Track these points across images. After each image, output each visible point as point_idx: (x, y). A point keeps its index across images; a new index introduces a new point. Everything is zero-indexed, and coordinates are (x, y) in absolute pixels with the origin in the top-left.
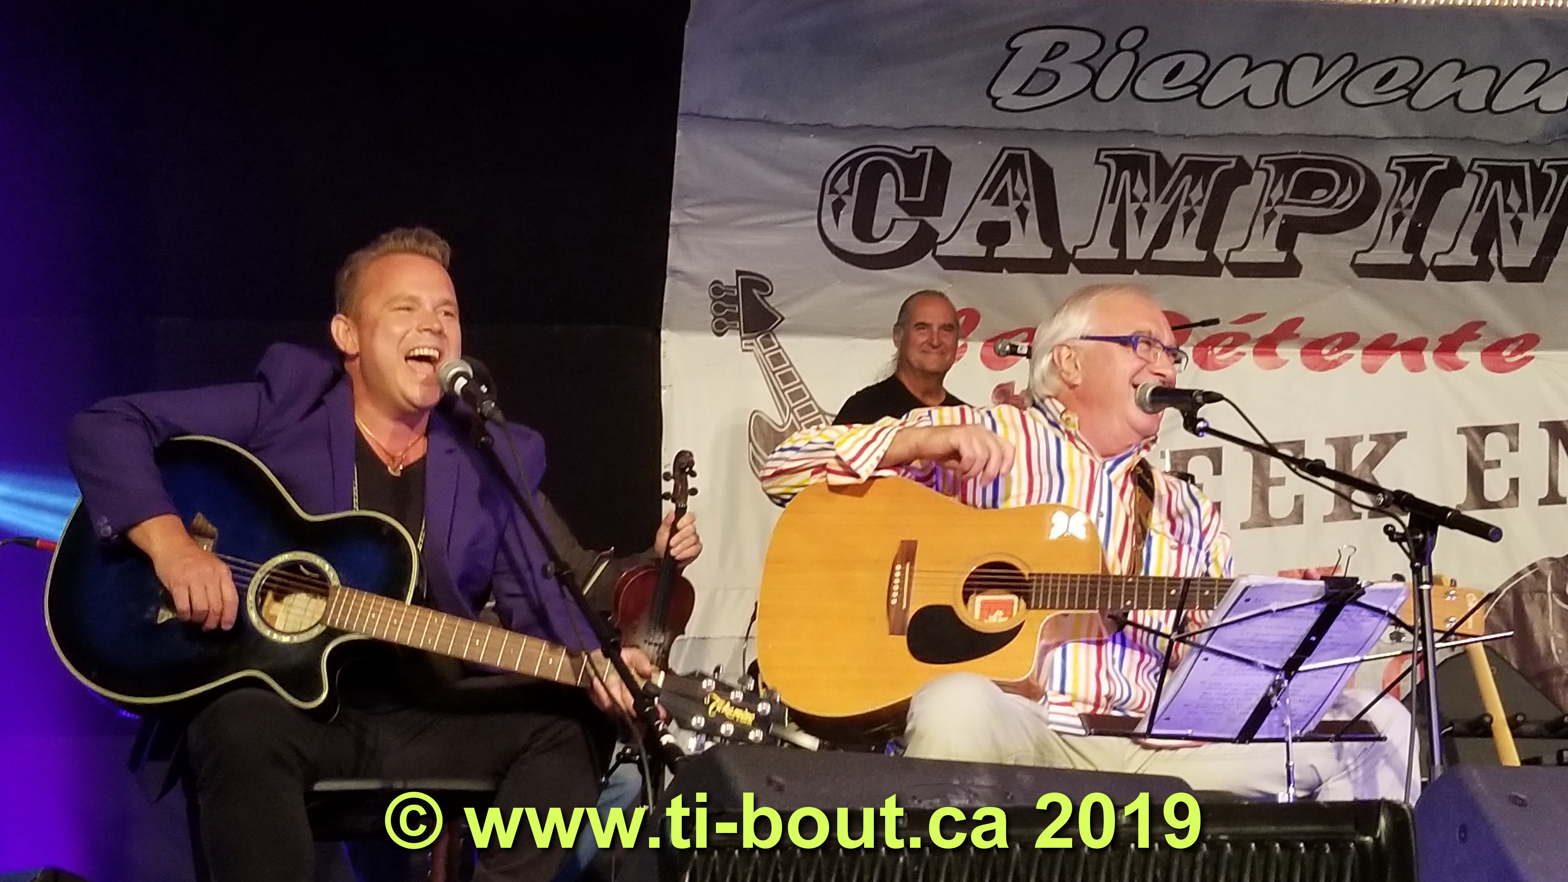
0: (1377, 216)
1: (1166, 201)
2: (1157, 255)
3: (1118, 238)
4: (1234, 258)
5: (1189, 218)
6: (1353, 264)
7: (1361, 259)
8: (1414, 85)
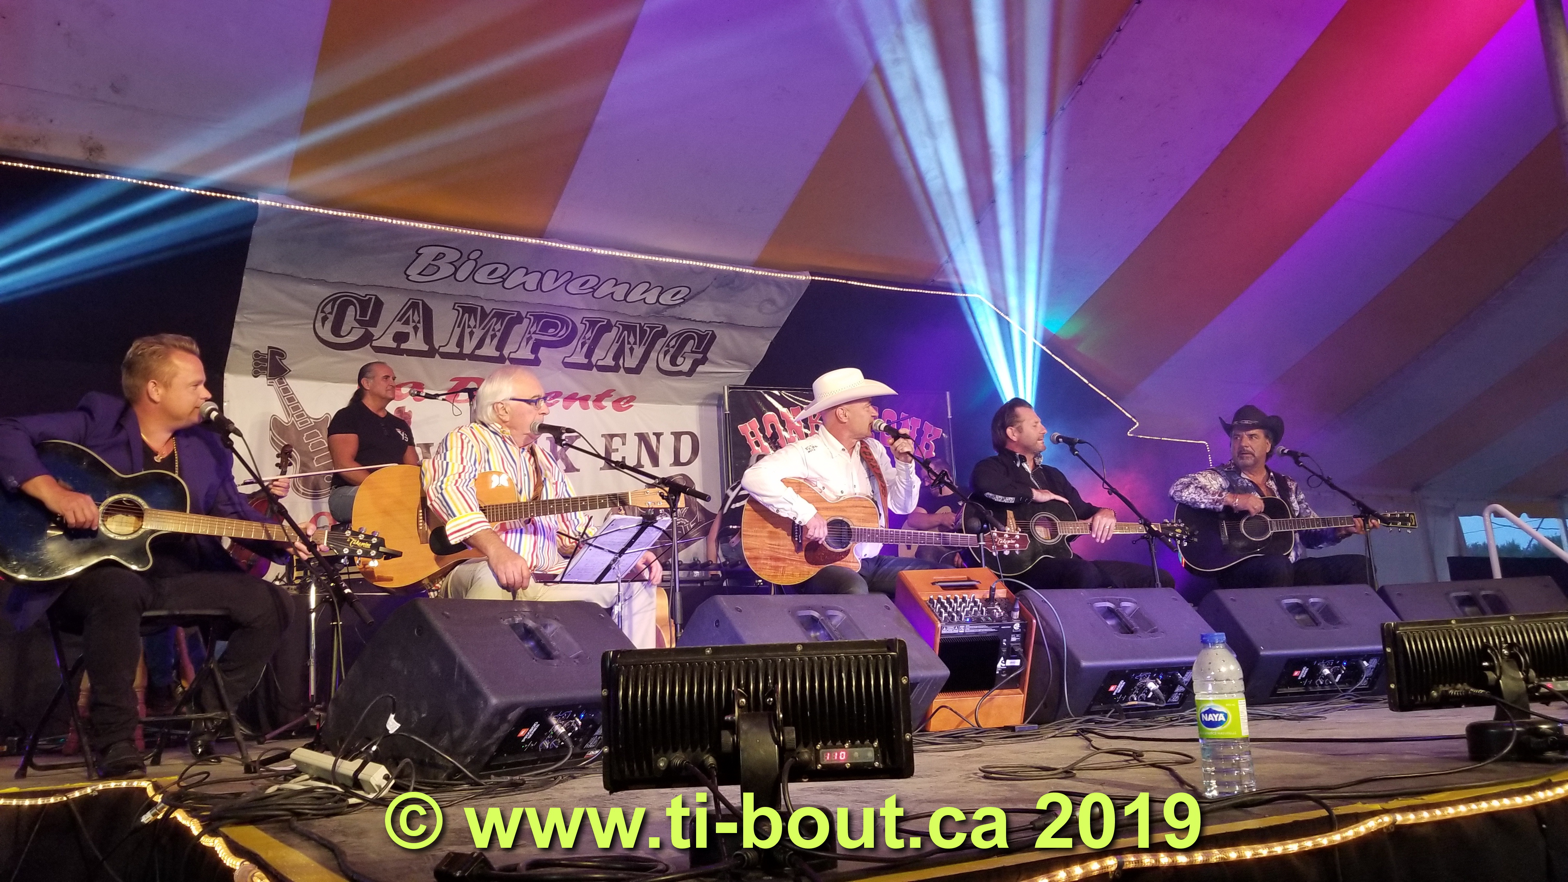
0: (575, 342)
1: (483, 329)
2: (478, 352)
3: (460, 344)
4: (512, 356)
5: (493, 337)
6: (563, 362)
7: (567, 360)
8: (596, 287)
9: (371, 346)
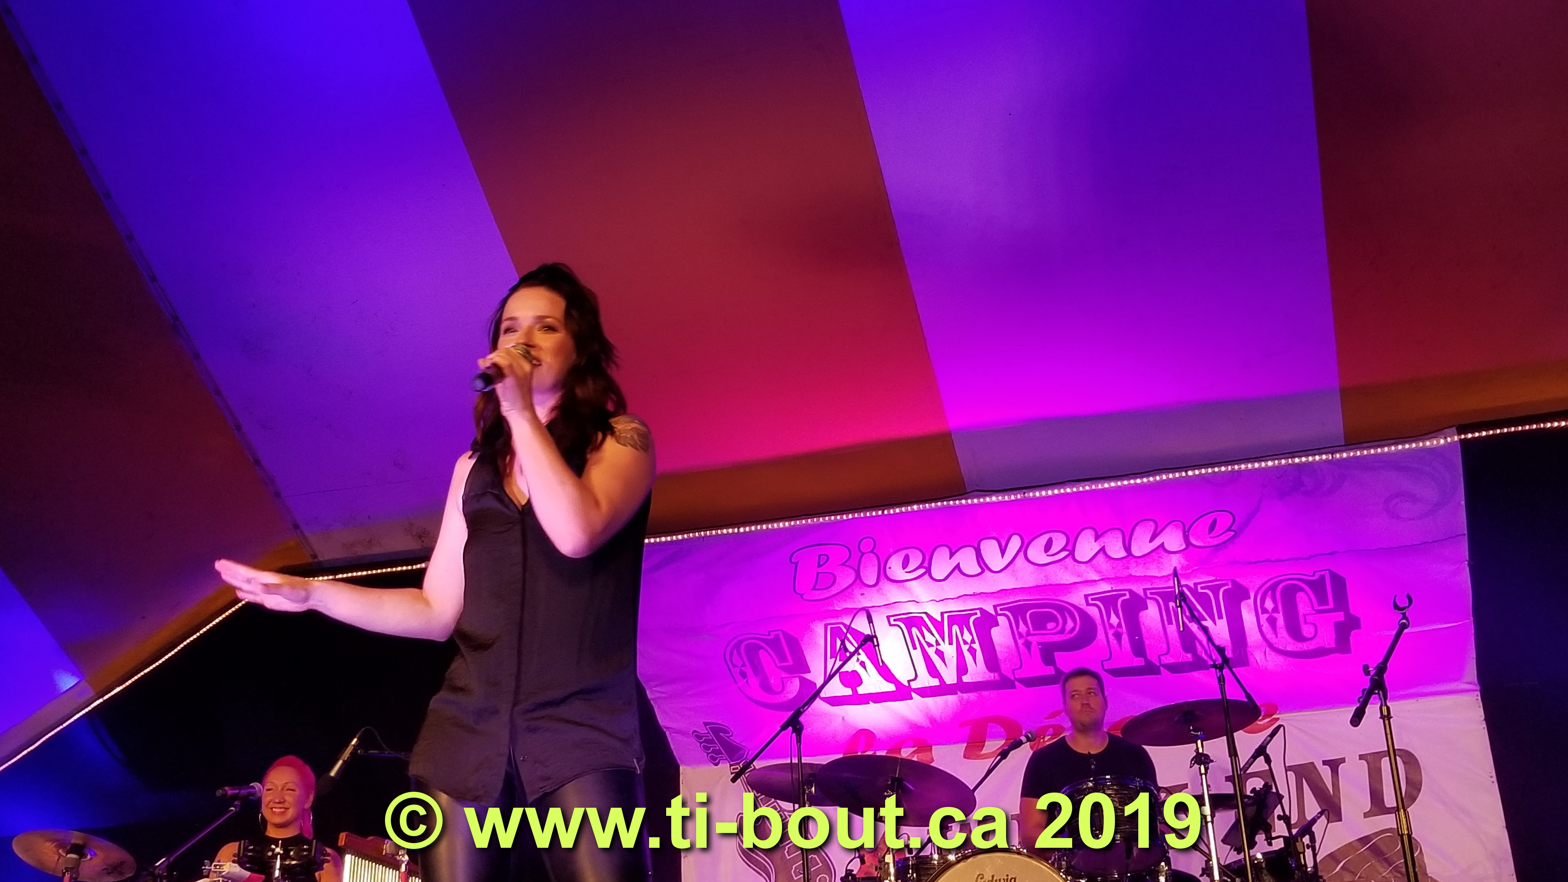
0: (1101, 636)
1: (951, 643)
2: (966, 679)
3: (933, 671)
4: (1019, 675)
5: (972, 652)
8: (1069, 548)
9: (821, 698)
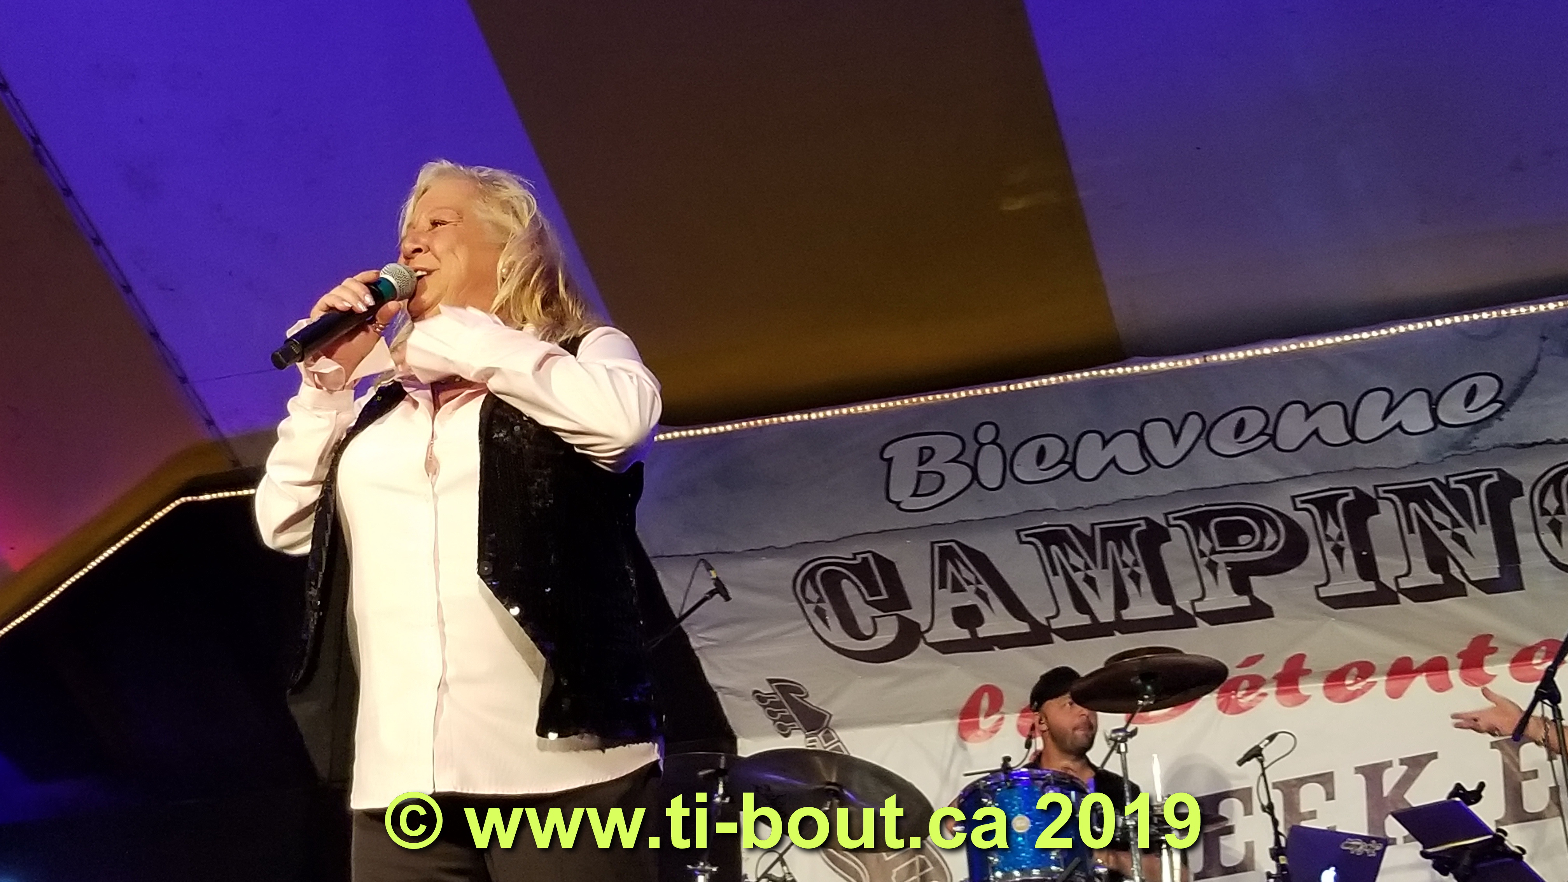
0: (1314, 551)
1: (1105, 566)
2: (1127, 615)
4: (1204, 607)
5: (1135, 578)
6: (1320, 598)
7: (1324, 592)
8: (1269, 431)
9: (927, 643)
